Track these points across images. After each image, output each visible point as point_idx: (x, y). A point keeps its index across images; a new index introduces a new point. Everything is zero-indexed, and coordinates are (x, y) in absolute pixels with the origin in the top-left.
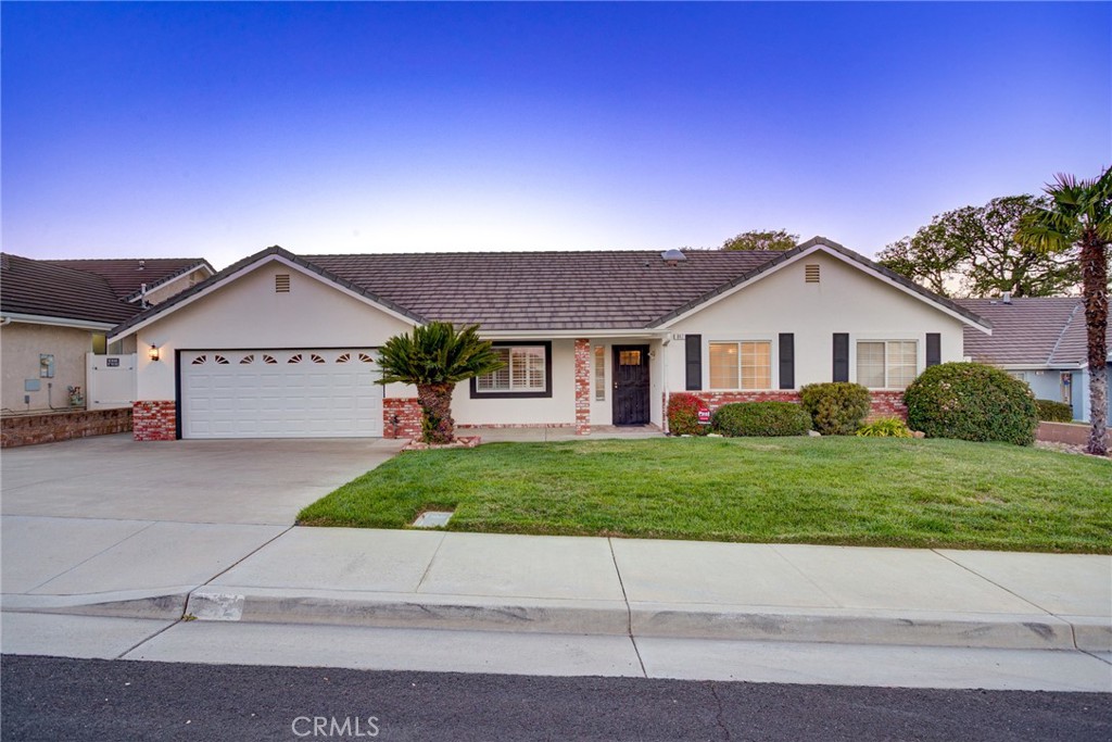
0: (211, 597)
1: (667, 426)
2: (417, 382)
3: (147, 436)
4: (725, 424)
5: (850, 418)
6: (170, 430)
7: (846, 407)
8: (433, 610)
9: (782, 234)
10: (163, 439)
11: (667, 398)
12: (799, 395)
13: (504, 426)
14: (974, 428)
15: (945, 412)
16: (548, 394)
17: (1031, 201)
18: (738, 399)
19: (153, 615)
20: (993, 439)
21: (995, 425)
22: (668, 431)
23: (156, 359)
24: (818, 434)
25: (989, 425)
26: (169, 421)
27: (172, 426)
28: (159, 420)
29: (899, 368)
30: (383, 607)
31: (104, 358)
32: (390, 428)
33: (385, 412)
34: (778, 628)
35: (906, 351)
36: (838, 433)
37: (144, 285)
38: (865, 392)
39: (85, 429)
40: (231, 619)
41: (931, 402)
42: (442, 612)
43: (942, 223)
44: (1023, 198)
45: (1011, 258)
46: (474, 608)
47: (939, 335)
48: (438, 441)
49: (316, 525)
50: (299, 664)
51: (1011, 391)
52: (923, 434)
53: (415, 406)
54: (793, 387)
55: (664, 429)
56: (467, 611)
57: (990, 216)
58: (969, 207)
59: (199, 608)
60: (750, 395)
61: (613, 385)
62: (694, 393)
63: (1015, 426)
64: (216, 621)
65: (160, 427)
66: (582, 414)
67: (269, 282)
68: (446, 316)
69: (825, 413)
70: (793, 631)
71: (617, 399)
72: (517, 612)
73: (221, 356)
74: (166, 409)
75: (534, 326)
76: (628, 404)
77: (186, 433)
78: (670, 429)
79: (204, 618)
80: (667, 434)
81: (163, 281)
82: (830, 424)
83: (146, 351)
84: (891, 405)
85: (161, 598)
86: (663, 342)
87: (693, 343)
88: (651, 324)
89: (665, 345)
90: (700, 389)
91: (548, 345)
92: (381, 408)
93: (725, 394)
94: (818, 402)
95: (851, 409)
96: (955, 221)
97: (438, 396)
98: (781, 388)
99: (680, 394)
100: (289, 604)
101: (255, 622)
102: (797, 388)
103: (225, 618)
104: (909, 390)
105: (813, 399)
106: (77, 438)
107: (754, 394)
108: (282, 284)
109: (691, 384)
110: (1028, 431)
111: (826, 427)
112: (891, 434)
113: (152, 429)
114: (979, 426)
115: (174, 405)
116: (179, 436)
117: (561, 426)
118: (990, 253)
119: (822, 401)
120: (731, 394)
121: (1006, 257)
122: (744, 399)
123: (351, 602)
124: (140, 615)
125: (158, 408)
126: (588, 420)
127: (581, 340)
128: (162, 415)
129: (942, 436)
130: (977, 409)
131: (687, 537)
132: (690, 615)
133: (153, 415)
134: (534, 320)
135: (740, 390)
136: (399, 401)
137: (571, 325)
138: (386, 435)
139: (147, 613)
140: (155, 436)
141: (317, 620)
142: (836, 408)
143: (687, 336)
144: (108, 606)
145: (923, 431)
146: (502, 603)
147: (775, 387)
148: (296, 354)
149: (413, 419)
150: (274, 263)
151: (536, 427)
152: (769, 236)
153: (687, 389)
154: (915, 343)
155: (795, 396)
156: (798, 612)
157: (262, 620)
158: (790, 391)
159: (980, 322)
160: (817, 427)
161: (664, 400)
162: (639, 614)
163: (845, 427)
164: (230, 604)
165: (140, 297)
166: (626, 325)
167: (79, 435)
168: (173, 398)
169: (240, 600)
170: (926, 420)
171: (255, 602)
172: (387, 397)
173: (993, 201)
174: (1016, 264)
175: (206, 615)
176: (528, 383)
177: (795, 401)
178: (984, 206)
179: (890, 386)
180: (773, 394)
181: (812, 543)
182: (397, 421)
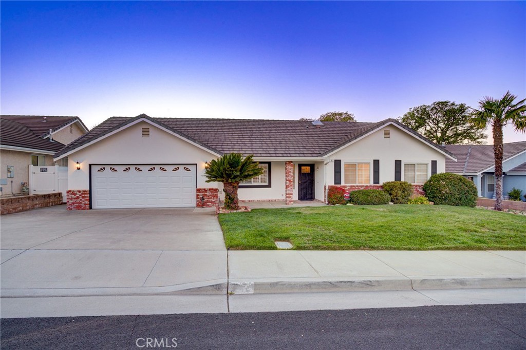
0: (239, 284)
1: (327, 200)
2: (223, 181)
3: (74, 208)
4: (355, 199)
5: (405, 196)
6: (87, 204)
7: (404, 192)
8: (335, 284)
9: (346, 113)
10: (83, 209)
11: (327, 188)
12: (382, 187)
13: (249, 201)
14: (454, 200)
15: (443, 194)
16: (269, 186)
17: (449, 104)
18: (356, 189)
19: (214, 293)
20: (462, 205)
21: (463, 199)
22: (327, 203)
23: (79, 169)
24: (392, 203)
25: (460, 199)
26: (87, 200)
27: (87, 202)
28: (81, 200)
29: (421, 175)
30: (314, 284)
31: (39, 168)
32: (200, 202)
33: (197, 195)
34: (466, 284)
35: (423, 168)
36: (401, 203)
37: (51, 130)
38: (411, 185)
39: (36, 205)
40: (249, 293)
41: (437, 189)
42: (338, 284)
43: (413, 111)
44: (446, 102)
45: (440, 127)
46: (351, 282)
47: (436, 161)
48: (233, 209)
49: (237, 250)
50: (310, 309)
51: (468, 185)
52: (433, 203)
53: (212, 192)
54: (379, 183)
55: (325, 201)
56: (349, 283)
57: (432, 110)
58: (424, 105)
59: (235, 289)
60: (361, 186)
61: (299, 182)
62: (338, 186)
63: (470, 200)
64: (243, 294)
65: (81, 203)
66: (288, 195)
67: (139, 131)
68: (226, 149)
69: (395, 194)
70: (471, 285)
71: (300, 188)
72: (369, 283)
73: (113, 167)
74: (84, 194)
75: (269, 155)
76: (305, 190)
77: (93, 207)
78: (328, 201)
79: (237, 293)
80: (328, 204)
81: (59, 128)
82: (397, 199)
83: (73, 165)
84: (418, 191)
85: (216, 285)
86: (325, 163)
87: (338, 164)
88: (321, 155)
89: (326, 164)
90: (340, 184)
91: (269, 163)
92: (195, 193)
93: (351, 186)
94: (392, 189)
95: (406, 193)
96: (418, 111)
97: (233, 188)
98: (374, 183)
99: (332, 186)
100: (274, 285)
101: (261, 294)
102: (381, 183)
103: (246, 293)
104: (426, 184)
105: (389, 189)
106: (32, 209)
107: (363, 186)
108: (146, 132)
109: (337, 182)
110: (475, 202)
111: (395, 201)
112: (422, 203)
113: (77, 204)
114: (456, 199)
115: (88, 192)
116: (91, 208)
117: (275, 200)
118: (432, 125)
119: (394, 189)
120: (354, 186)
121: (438, 127)
122: (359, 188)
123: (300, 282)
124: (208, 293)
125: (80, 194)
126: (292, 198)
127: (289, 162)
128: (83, 197)
129: (441, 204)
130: (456, 193)
131: (395, 249)
132: (434, 280)
133: (77, 197)
134: (268, 152)
135: (357, 184)
136: (205, 189)
137: (285, 155)
138: (198, 205)
139: (211, 293)
140: (79, 208)
141: (287, 291)
142: (400, 192)
143: (335, 160)
144: (192, 290)
145: (433, 202)
146: (362, 279)
147: (372, 183)
148: (152, 167)
149: (211, 198)
150: (143, 122)
151: (264, 201)
152: (341, 114)
153: (335, 184)
154: (427, 164)
155: (380, 187)
156: (470, 277)
157: (264, 292)
158: (378, 185)
159: (453, 156)
160: (392, 201)
161: (325, 189)
162: (415, 281)
163: (403, 201)
164: (248, 286)
165: (48, 136)
166: (310, 155)
167: (33, 208)
168: (87, 188)
169: (252, 284)
170: (434, 197)
171: (259, 285)
172: (198, 188)
173: (434, 103)
174: (442, 130)
175: (238, 292)
176: (260, 181)
177: (380, 189)
178: (430, 105)
179: (417, 183)
180: (371, 186)
181: (442, 250)
182: (204, 199)
